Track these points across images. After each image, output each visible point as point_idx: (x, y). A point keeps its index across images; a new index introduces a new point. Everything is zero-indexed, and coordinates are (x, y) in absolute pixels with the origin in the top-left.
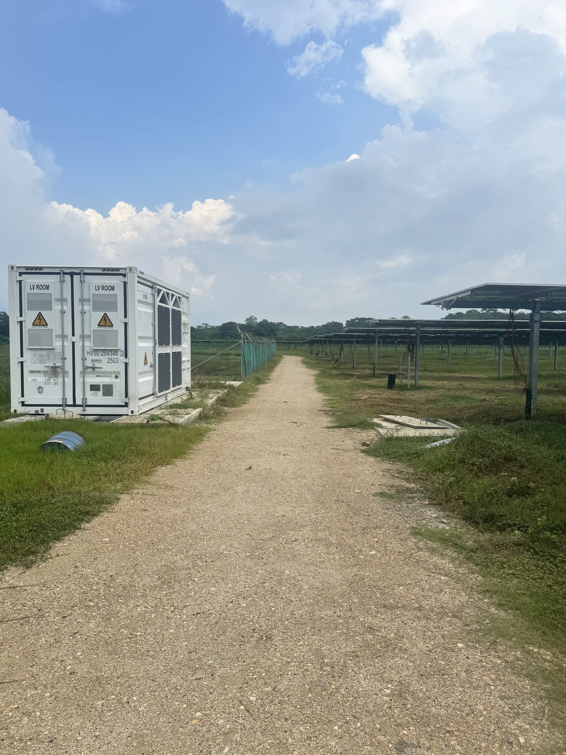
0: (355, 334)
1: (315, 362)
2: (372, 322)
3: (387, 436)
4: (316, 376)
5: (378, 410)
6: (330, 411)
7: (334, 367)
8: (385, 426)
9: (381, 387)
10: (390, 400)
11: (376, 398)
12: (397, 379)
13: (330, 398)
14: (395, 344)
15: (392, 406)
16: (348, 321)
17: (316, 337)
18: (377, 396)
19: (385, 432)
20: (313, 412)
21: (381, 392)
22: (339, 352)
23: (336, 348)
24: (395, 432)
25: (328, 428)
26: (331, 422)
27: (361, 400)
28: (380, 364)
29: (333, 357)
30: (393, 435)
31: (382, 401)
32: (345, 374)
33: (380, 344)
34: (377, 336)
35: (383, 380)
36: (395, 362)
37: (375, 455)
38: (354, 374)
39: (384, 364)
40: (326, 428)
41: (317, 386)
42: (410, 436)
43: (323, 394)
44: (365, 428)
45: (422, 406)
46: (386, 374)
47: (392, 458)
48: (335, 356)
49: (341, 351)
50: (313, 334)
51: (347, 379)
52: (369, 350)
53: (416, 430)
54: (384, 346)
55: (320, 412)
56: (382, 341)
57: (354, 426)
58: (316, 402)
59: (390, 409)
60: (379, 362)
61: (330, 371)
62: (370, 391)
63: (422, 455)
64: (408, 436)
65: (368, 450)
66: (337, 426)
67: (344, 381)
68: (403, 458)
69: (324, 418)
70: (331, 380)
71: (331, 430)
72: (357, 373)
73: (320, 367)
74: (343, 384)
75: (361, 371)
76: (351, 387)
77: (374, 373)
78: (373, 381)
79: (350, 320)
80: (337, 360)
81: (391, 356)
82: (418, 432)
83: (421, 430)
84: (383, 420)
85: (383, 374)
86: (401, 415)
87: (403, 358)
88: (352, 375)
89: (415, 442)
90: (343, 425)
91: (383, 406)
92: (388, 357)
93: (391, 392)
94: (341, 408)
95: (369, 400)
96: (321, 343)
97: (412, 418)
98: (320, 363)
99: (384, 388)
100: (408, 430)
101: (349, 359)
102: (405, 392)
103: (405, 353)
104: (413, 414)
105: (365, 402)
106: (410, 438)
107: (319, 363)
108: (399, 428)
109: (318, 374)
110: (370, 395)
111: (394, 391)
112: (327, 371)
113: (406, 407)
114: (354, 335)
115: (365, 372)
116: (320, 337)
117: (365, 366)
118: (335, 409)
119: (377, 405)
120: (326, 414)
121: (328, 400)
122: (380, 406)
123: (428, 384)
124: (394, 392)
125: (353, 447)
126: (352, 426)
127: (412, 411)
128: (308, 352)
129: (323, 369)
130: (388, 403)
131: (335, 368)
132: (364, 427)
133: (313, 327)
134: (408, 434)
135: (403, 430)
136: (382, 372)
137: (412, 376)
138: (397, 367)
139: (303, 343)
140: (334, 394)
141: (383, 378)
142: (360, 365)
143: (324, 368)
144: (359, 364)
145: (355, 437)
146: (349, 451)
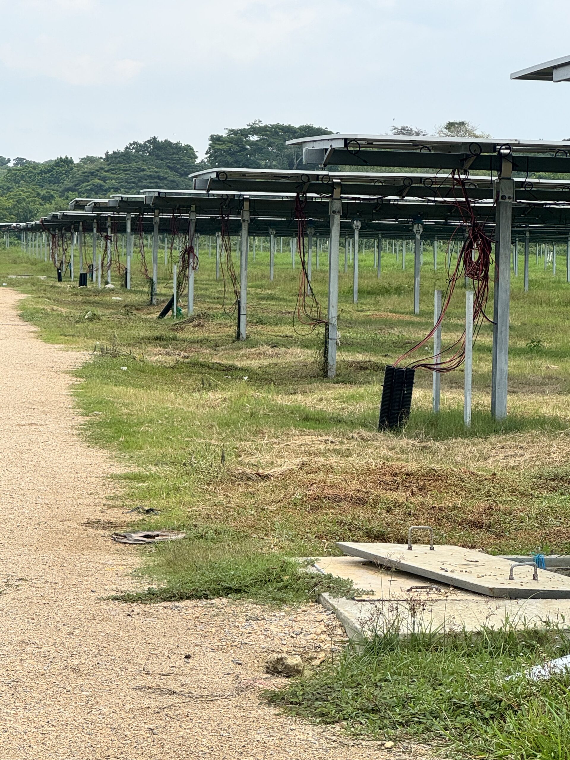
0: (247, 194)
1: (77, 313)
2: (318, 146)
3: (374, 630)
4: (77, 374)
5: (340, 523)
6: (134, 526)
7: (157, 334)
8: (367, 588)
9: (353, 424)
10: (388, 478)
11: (330, 470)
12: (421, 386)
13: (135, 470)
14: (413, 237)
15: (397, 505)
16: (216, 140)
17: (79, 206)
18: (333, 460)
19: (365, 615)
20: (64, 532)
21: (353, 443)
22: (176, 270)
23: (164, 254)
24: (408, 614)
25: (127, 598)
26: (137, 574)
27: (267, 477)
28: (350, 323)
29: (152, 293)
30: (398, 629)
31: (355, 485)
32: (203, 365)
33: (352, 235)
34: (337, 206)
35: (361, 390)
36: (413, 313)
37: (322, 715)
38: (239, 364)
39: (367, 322)
40: (115, 599)
41: (80, 419)
42: (468, 629)
43: (106, 453)
44: (283, 601)
45: (519, 504)
46: (376, 367)
47: (393, 725)
48: (159, 289)
49: (185, 265)
50: (68, 190)
51: (210, 388)
52: (303, 263)
53: (494, 604)
54: (368, 247)
55: (90, 530)
56: (357, 224)
57: (238, 591)
58: (75, 488)
59: (389, 518)
60: (347, 316)
61: (136, 352)
62: (307, 439)
63: (514, 708)
64: (458, 629)
65: (294, 694)
66: (164, 591)
67: (196, 395)
68: (438, 726)
69: (108, 558)
70: (142, 392)
71: (137, 608)
72: (254, 364)
73: (94, 336)
74: (193, 409)
75: (270, 351)
76: (225, 424)
77: (326, 362)
78: (317, 396)
79: (224, 134)
80: (170, 306)
81: (398, 290)
82: (501, 613)
83: (511, 605)
84: (357, 564)
85: (362, 367)
86: (432, 543)
87: (446, 295)
88: (229, 370)
89: (487, 656)
90: (188, 589)
91: (362, 502)
92: (385, 291)
93: (396, 442)
94: (182, 512)
95: (303, 477)
96: (102, 229)
97: (475, 554)
98: (94, 318)
99: (364, 425)
100: (459, 606)
101: (220, 300)
102: (453, 441)
103: (452, 280)
104: (480, 535)
105: (286, 487)
106: (467, 637)
107: (90, 319)
108: (423, 597)
109: (86, 366)
110: (306, 459)
111: (405, 440)
112: (125, 350)
113: (455, 507)
114: (242, 201)
115: (289, 359)
116: (97, 207)
117: (287, 330)
118: (154, 518)
119: (337, 499)
120: (116, 538)
121: (127, 477)
122: (345, 505)
123: (547, 411)
124: (404, 442)
125: (228, 683)
126: (228, 591)
127: (477, 525)
128: (43, 271)
129: (107, 344)
130: (380, 492)
131: (159, 338)
132: (280, 595)
133: (67, 162)
134: (458, 620)
135: (436, 607)
136: (360, 357)
137: (482, 376)
138: (420, 335)
139: (26, 229)
140: (155, 451)
141: (361, 383)
142: (269, 328)
143: (112, 339)
144: (261, 322)
145: (239, 639)
146: (213, 698)
